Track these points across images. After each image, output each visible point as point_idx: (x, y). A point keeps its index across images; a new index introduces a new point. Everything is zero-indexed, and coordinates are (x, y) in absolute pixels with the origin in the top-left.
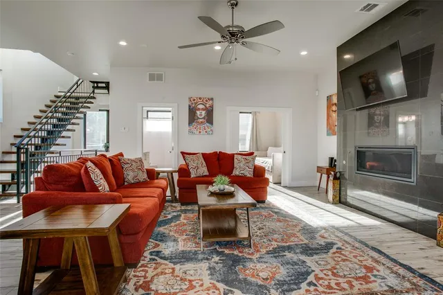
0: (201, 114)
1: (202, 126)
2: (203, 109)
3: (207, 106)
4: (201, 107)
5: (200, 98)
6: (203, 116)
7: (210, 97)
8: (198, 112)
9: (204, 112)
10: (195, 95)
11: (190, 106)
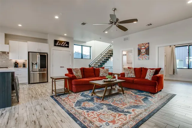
0: (143, 51)
1: (144, 56)
2: (144, 49)
3: (146, 47)
4: (143, 47)
5: (143, 44)
6: (144, 52)
7: (147, 42)
8: (142, 50)
9: (144, 50)
10: (140, 43)
11: (138, 48)
